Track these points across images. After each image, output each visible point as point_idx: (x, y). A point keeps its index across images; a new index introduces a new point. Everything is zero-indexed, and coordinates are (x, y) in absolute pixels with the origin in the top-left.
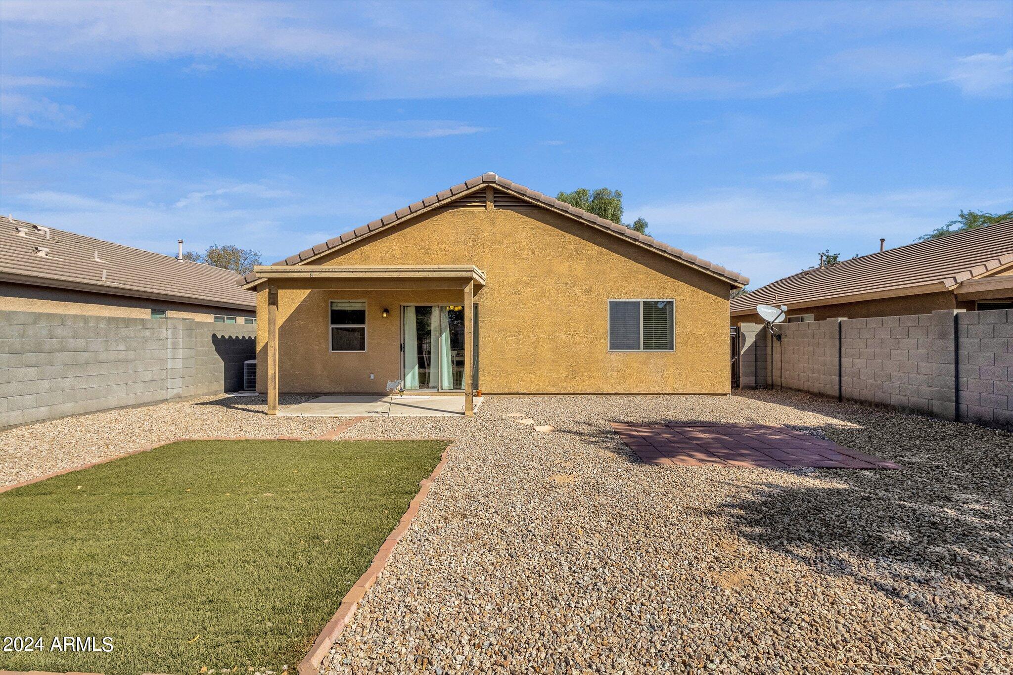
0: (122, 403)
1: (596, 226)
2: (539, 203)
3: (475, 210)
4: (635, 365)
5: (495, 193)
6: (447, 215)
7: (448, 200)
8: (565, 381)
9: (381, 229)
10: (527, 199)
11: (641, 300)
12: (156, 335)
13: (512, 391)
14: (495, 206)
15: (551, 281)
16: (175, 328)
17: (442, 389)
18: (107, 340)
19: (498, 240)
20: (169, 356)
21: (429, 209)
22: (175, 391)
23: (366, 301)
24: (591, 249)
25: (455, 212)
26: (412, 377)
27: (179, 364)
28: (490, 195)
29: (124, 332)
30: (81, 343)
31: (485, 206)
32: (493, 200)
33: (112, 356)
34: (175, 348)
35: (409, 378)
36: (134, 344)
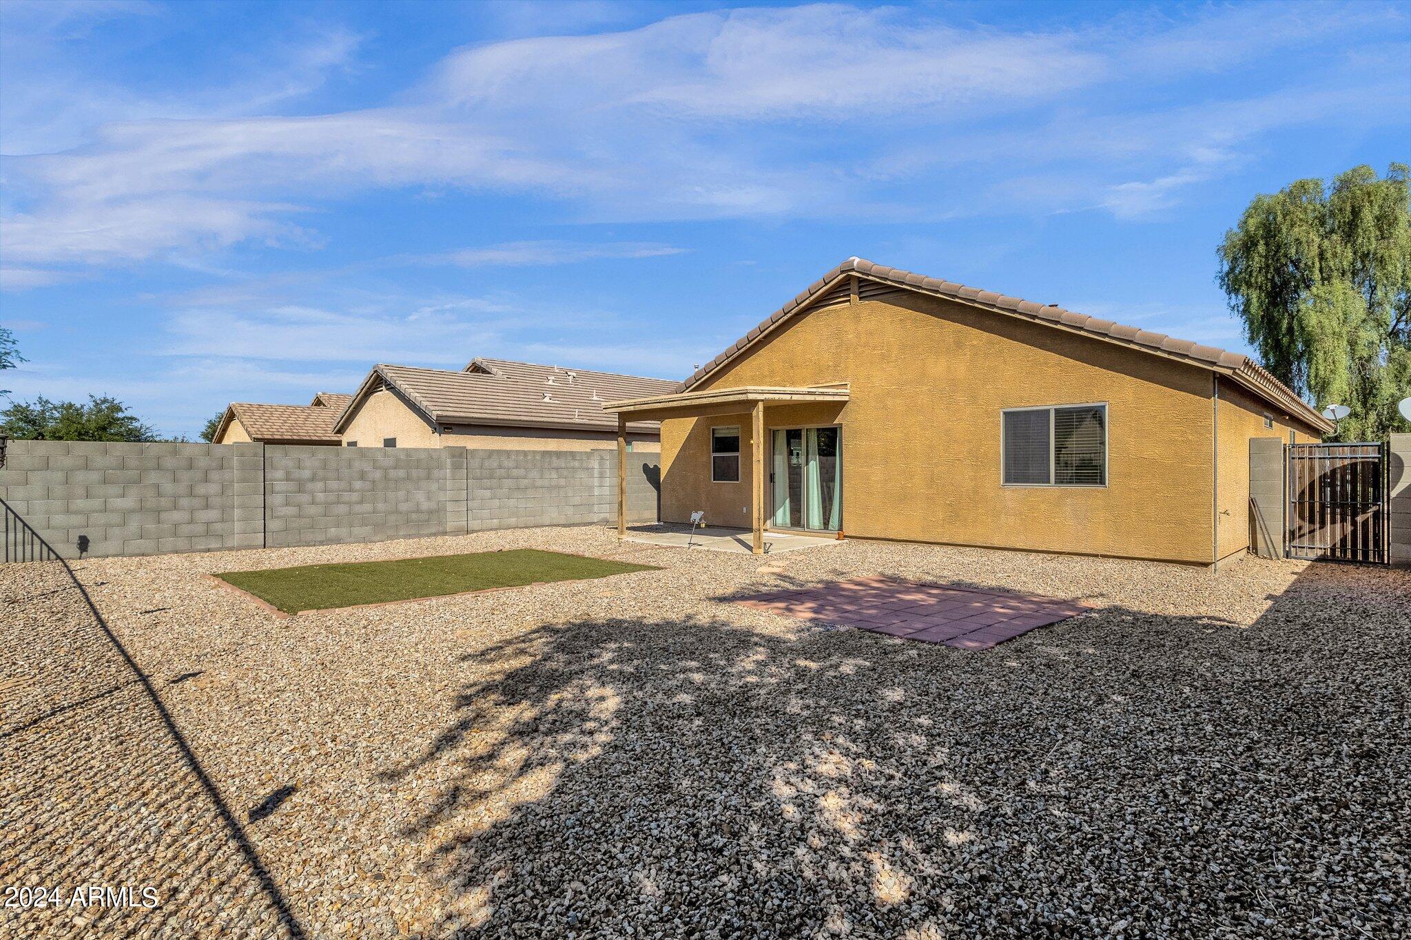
0: (555, 522)
1: (976, 305)
2: (904, 287)
3: (838, 308)
4: (1043, 506)
5: (857, 283)
7: (808, 301)
8: (943, 526)
9: (748, 346)
10: (890, 283)
11: (1051, 405)
12: (585, 465)
13: (878, 535)
14: (860, 299)
15: (925, 388)
16: (602, 459)
17: (808, 527)
18: (542, 470)
19: (863, 340)
20: (596, 484)
21: (790, 315)
22: (602, 516)
23: (739, 426)
24: (977, 337)
25: (818, 314)
26: (783, 514)
27: (606, 491)
28: (852, 286)
29: (556, 462)
30: (522, 472)
31: (850, 301)
32: (857, 291)
33: (546, 483)
34: (602, 476)
35: (779, 513)
36: (565, 473)
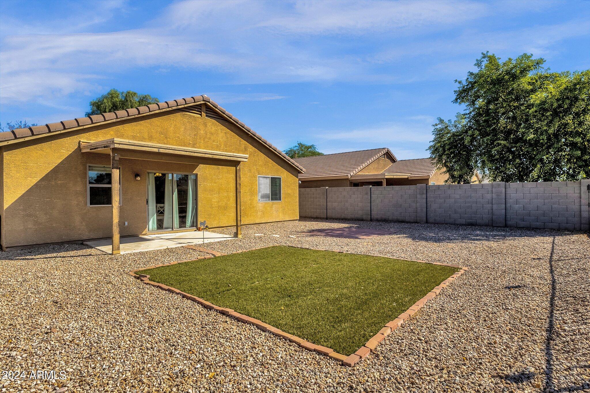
3: (195, 116)
4: (268, 208)
5: (206, 108)
6: (178, 115)
7: (182, 106)
10: (225, 116)
11: (270, 176)
14: (207, 116)
17: (175, 228)
19: (208, 136)
21: (170, 109)
25: (184, 114)
26: (153, 222)
28: (204, 108)
31: (201, 115)
32: (206, 112)
35: (151, 223)
